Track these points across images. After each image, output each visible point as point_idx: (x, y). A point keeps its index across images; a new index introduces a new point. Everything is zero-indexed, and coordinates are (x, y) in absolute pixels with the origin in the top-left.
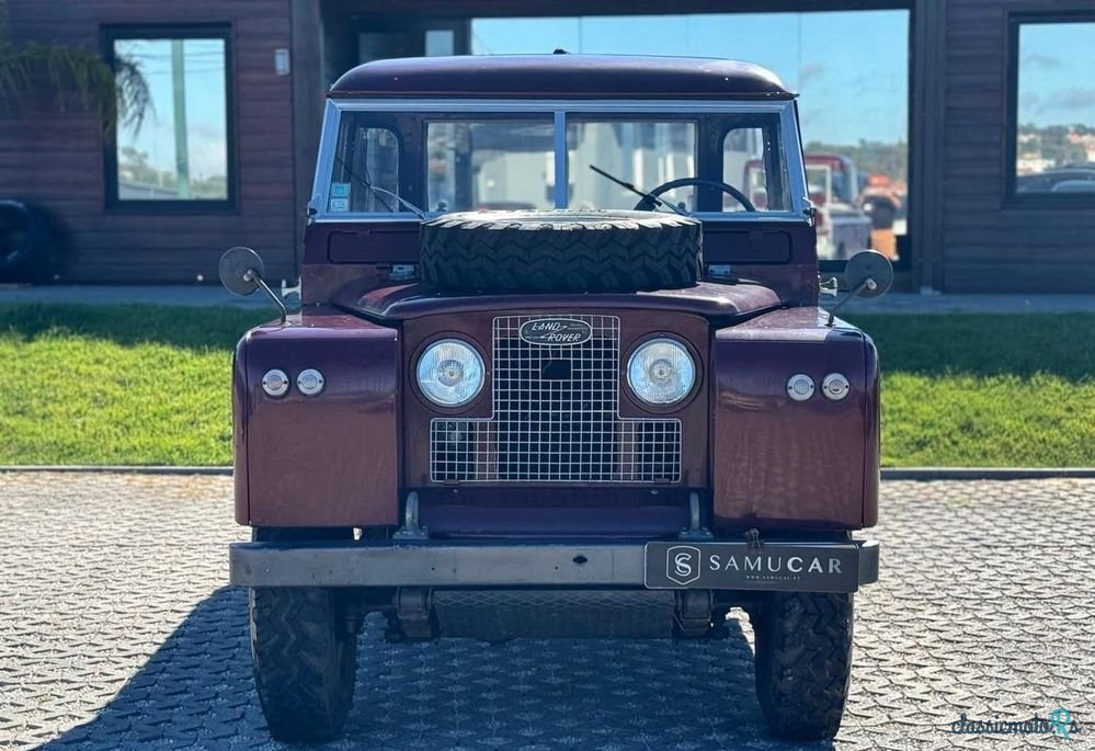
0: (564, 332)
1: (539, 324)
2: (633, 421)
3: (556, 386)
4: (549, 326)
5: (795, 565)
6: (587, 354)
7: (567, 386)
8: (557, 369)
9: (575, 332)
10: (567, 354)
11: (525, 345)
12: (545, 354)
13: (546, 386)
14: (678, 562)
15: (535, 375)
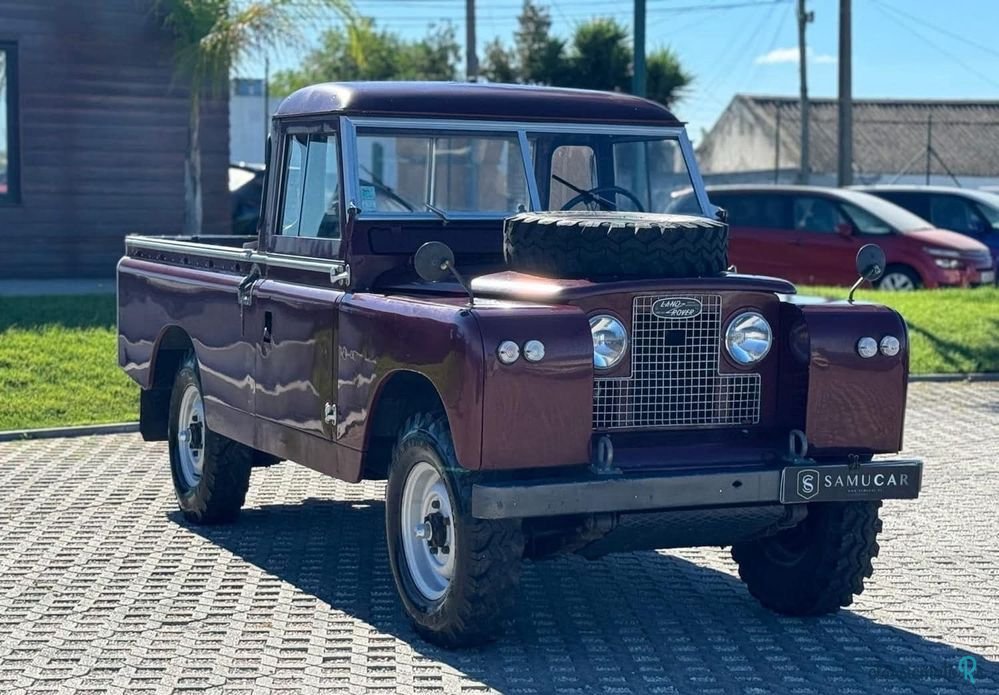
0: (683, 308)
1: (666, 302)
2: (728, 376)
3: (674, 350)
4: (673, 304)
5: (879, 480)
6: (697, 325)
7: (682, 350)
8: (676, 338)
9: (691, 308)
10: (683, 325)
11: (654, 318)
12: (668, 326)
13: (667, 350)
14: (805, 482)
15: (660, 342)
